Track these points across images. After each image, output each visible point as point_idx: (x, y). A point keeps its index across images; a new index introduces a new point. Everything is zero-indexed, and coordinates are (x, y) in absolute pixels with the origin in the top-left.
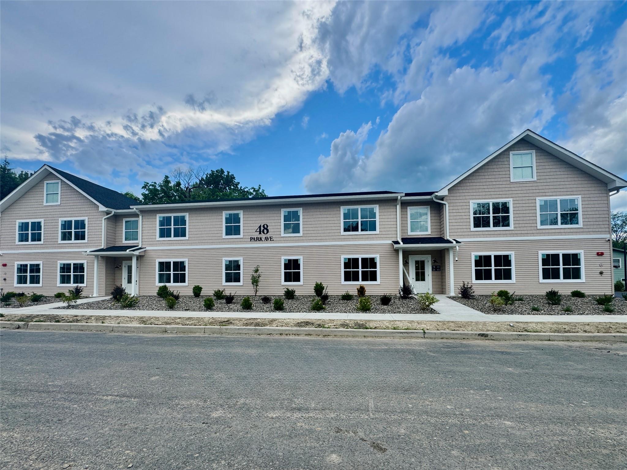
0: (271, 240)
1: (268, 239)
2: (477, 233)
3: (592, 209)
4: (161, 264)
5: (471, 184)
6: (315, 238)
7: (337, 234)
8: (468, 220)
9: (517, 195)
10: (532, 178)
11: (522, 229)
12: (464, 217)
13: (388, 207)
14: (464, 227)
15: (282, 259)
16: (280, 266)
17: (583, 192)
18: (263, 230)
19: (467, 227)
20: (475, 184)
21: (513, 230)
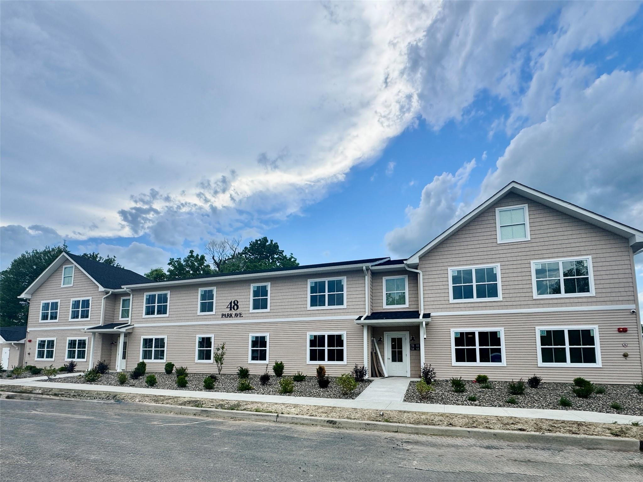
0: (240, 317)
1: (238, 316)
2: (458, 306)
3: (608, 272)
4: (145, 340)
5: (450, 249)
6: (282, 314)
7: (303, 309)
8: (446, 291)
9: (506, 259)
10: (526, 237)
11: (513, 299)
12: (442, 287)
13: (356, 279)
14: (442, 299)
15: (250, 336)
16: (247, 344)
17: (592, 252)
18: (234, 306)
19: (446, 298)
20: (453, 248)
21: (501, 301)
